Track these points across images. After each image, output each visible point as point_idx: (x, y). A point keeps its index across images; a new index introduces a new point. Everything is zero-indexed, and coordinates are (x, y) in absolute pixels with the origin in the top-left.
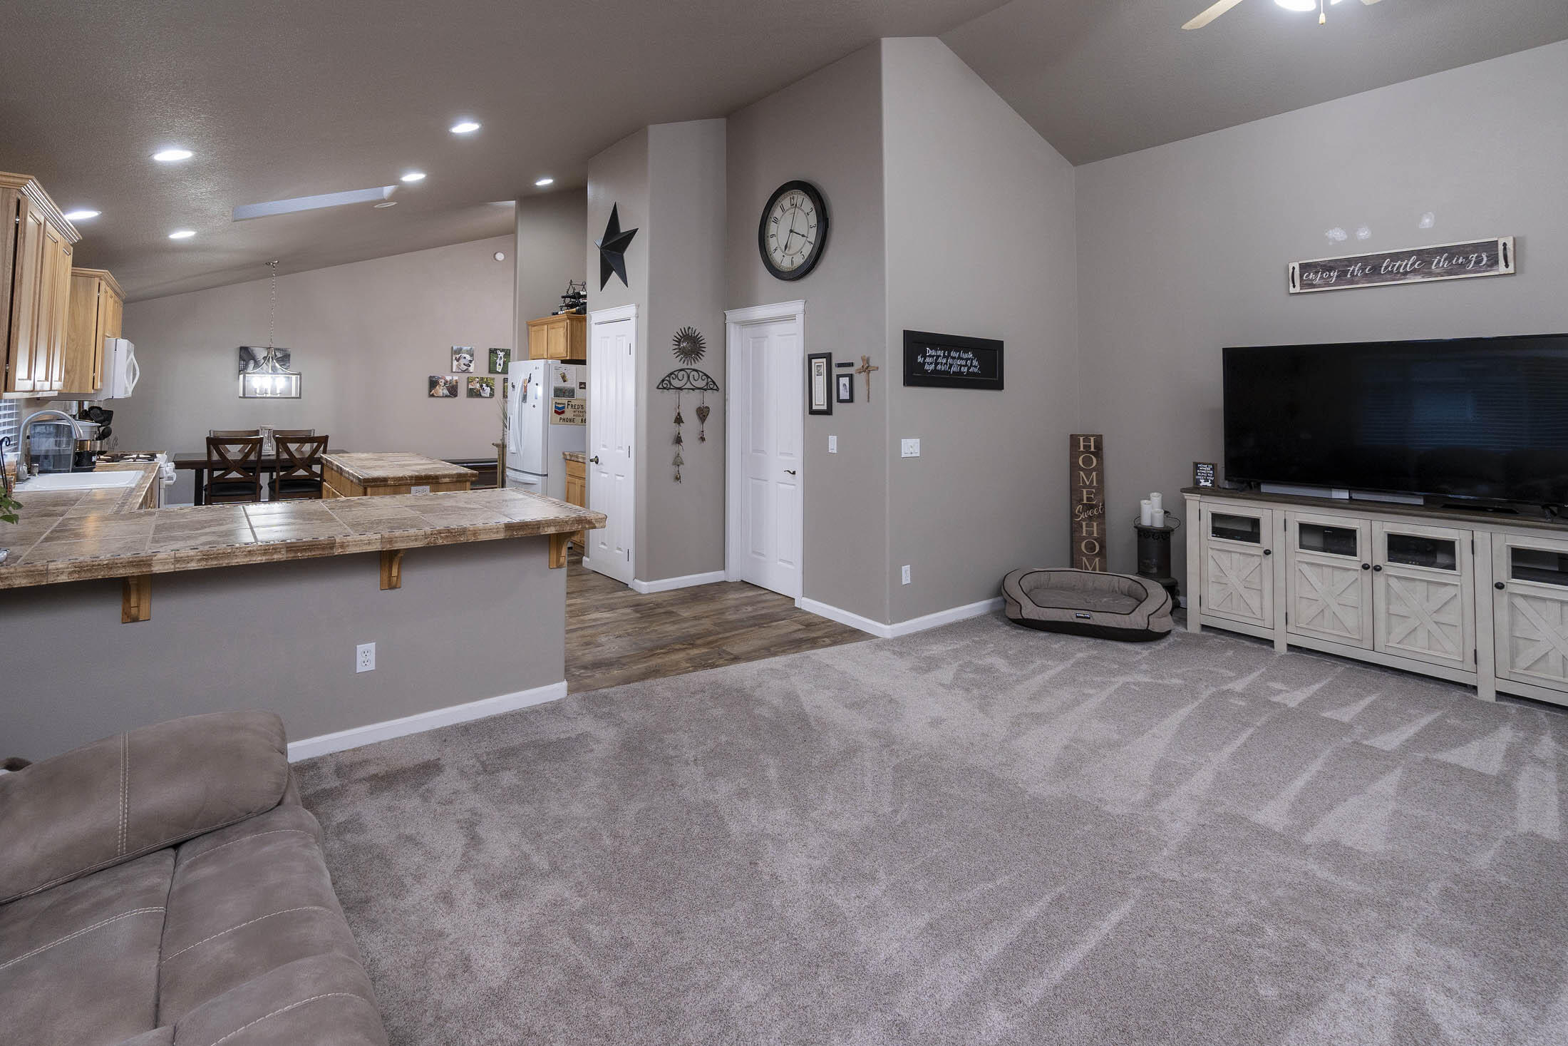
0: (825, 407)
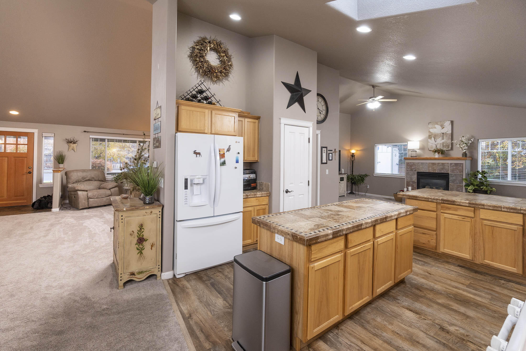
0: (326, 162)
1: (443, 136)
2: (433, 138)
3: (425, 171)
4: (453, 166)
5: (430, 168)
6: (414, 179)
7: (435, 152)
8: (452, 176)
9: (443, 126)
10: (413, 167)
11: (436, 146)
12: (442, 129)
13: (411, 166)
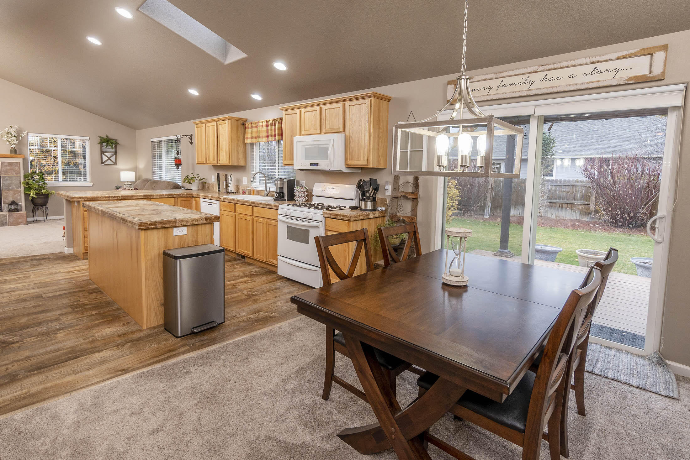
4: (6, 166)
8: (5, 179)
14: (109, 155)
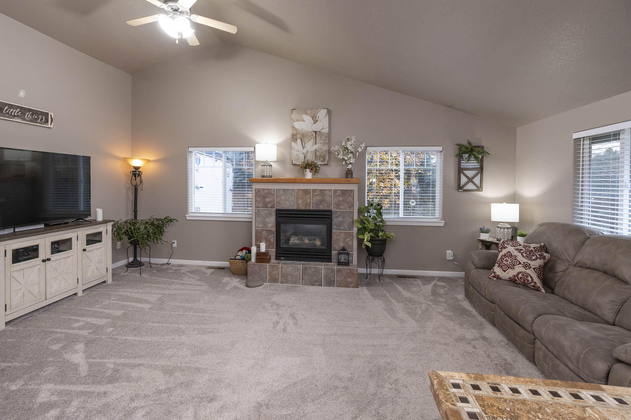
1: (316, 137)
2: (299, 141)
3: (290, 208)
4: (339, 195)
5: (300, 201)
6: (270, 224)
7: (306, 168)
8: (337, 215)
9: (315, 117)
10: (268, 200)
11: (305, 157)
12: (314, 123)
13: (264, 197)
14: (470, 174)
